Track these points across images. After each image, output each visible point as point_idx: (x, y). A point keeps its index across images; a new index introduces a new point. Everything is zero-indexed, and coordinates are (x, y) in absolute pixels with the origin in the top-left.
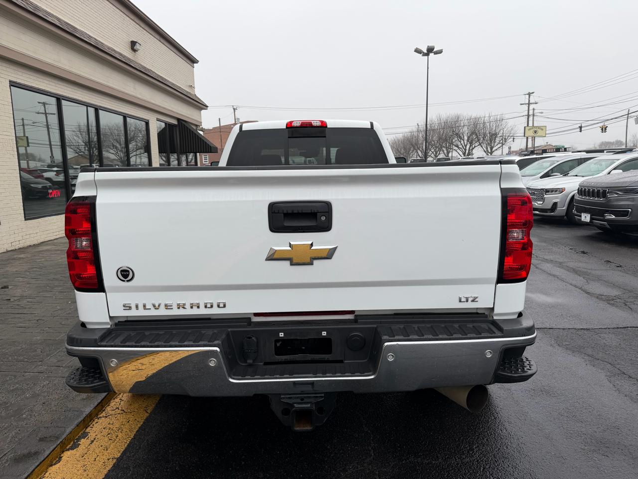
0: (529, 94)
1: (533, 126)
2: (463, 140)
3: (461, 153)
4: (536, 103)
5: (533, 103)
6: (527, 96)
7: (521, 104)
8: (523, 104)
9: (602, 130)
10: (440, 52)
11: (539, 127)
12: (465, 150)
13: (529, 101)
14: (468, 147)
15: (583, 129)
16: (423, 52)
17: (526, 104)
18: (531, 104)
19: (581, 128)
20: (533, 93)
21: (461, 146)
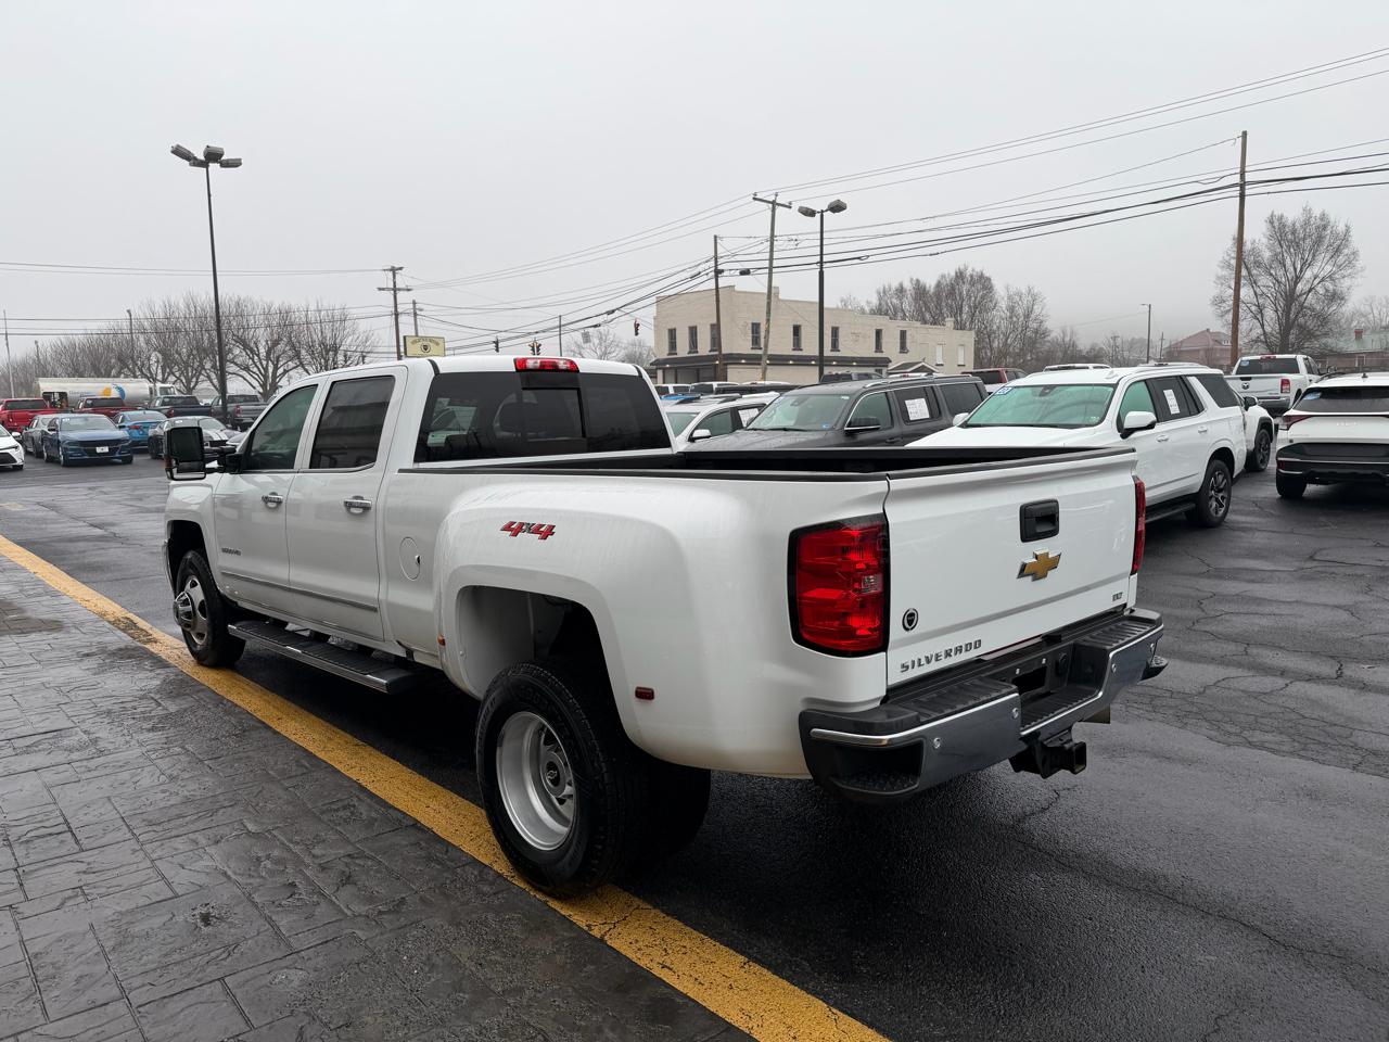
0: (394, 270)
1: (417, 336)
2: (258, 355)
3: (255, 383)
4: (409, 290)
5: (403, 290)
6: (391, 274)
7: (380, 289)
8: (383, 289)
9: (533, 350)
10: (235, 164)
11: (431, 339)
12: (266, 377)
13: (395, 283)
14: (271, 370)
15: (500, 345)
16: (195, 158)
17: (388, 289)
18: (399, 290)
19: (497, 343)
20: (401, 269)
21: (255, 370)
